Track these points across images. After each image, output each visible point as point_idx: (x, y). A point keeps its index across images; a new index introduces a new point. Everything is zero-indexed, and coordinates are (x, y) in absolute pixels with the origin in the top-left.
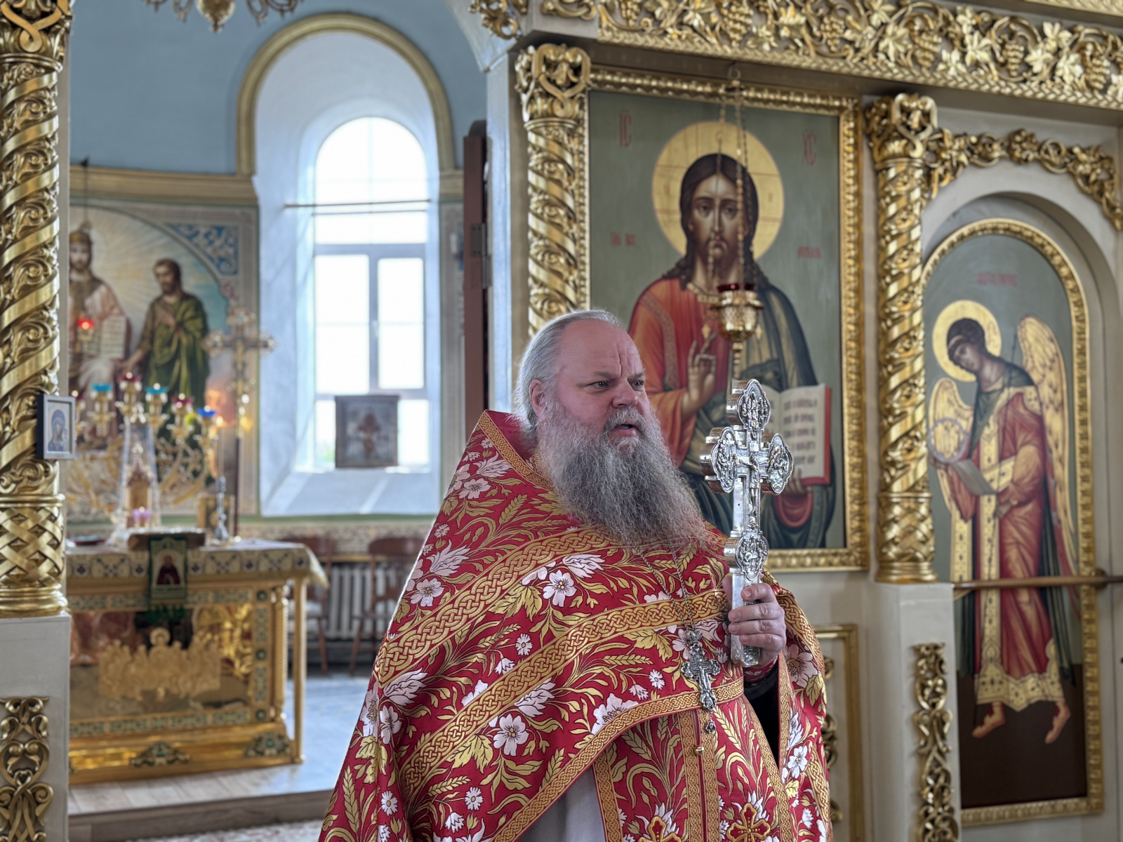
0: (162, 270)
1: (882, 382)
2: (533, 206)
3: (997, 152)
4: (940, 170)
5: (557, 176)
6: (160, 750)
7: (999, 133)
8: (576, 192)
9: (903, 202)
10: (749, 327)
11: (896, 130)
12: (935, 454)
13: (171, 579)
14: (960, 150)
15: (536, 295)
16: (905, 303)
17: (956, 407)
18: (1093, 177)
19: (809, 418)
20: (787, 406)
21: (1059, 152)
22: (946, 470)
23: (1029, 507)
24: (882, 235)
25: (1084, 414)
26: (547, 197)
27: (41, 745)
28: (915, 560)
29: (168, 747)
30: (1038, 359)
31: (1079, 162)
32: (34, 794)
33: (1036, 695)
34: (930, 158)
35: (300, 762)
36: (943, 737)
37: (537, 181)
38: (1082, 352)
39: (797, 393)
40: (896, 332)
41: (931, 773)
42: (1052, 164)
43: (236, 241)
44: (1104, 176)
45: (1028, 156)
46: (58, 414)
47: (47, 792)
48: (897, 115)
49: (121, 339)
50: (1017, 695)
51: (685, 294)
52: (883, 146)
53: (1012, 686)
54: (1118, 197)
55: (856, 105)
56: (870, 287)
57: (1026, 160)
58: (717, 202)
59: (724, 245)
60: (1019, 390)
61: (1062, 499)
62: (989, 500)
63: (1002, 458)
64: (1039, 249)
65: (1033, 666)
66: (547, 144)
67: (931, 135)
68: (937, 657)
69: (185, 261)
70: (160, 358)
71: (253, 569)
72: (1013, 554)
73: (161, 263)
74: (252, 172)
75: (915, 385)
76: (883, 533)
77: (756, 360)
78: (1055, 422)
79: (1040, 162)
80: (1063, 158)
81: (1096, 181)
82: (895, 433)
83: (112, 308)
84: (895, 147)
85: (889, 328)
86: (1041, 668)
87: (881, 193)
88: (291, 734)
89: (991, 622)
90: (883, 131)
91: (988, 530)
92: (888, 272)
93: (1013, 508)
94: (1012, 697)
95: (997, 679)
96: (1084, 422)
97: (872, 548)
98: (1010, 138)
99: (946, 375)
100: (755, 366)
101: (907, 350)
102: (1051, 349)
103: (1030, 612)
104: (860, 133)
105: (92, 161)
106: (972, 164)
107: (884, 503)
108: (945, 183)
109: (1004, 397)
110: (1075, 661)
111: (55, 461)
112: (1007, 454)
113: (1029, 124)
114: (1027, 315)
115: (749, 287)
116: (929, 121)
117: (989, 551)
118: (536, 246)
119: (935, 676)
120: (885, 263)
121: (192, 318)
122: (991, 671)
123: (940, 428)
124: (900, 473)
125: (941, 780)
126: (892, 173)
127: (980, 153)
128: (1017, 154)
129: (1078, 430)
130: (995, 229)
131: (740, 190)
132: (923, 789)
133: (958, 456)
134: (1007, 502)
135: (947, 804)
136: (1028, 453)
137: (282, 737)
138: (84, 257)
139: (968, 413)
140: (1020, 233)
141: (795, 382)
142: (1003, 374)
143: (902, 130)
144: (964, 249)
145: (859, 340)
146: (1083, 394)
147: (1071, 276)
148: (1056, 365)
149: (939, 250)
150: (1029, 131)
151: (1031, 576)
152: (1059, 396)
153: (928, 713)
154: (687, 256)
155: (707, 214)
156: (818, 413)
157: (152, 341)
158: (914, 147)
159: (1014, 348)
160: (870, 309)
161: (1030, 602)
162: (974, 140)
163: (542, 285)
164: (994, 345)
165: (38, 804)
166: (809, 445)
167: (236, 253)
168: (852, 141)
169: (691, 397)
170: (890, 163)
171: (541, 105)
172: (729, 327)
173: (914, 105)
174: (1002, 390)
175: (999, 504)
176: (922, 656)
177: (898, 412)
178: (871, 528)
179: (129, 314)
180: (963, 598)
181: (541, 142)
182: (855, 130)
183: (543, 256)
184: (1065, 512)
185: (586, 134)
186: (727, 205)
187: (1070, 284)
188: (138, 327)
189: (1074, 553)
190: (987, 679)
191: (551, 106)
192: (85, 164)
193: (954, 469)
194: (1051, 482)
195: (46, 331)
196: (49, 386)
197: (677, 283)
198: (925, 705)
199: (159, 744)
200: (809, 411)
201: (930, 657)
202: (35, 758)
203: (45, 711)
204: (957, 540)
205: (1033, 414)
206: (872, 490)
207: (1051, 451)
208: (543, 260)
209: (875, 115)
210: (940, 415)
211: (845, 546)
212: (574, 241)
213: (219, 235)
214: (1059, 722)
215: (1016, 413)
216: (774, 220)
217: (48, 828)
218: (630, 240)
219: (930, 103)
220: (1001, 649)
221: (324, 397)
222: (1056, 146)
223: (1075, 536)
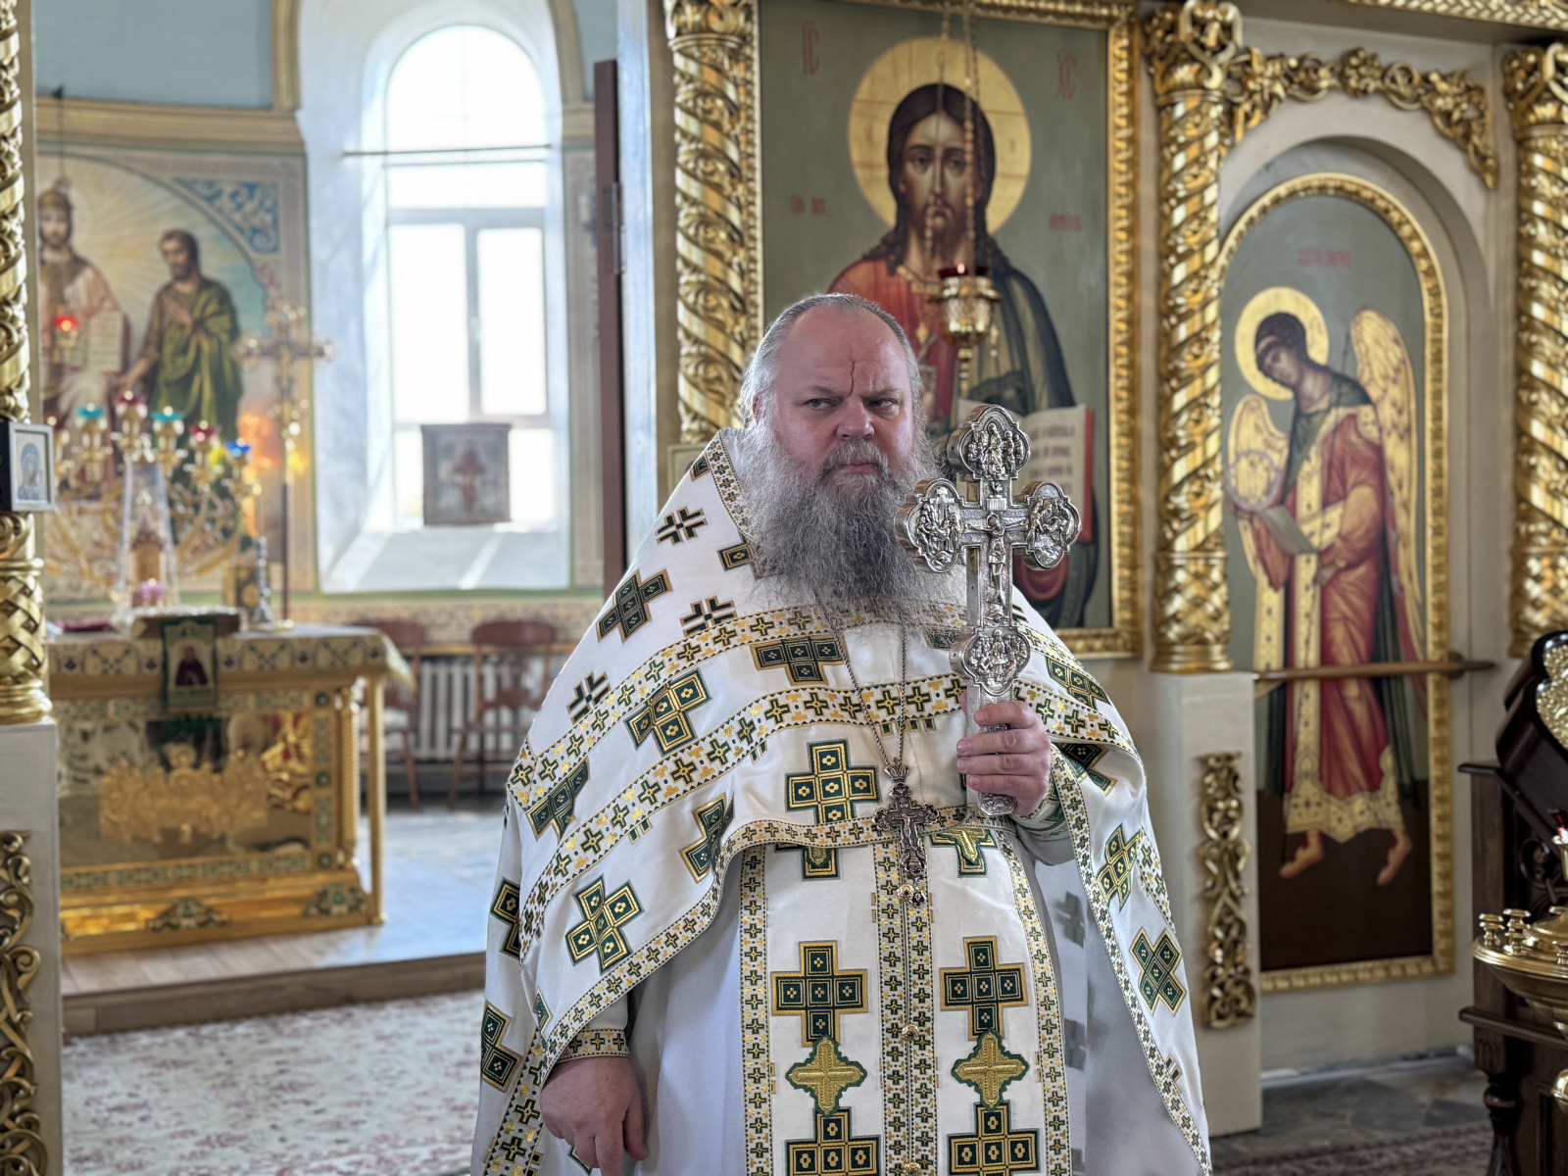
0: (171, 245)
1: (1164, 401)
2: (682, 159)
3: (1325, 80)
4: (1247, 107)
5: (715, 116)
6: (187, 908)
7: (1329, 53)
8: (742, 139)
9: (1194, 151)
10: (981, 327)
11: (1185, 50)
12: (1236, 499)
13: (195, 678)
14: (1274, 78)
15: (688, 283)
16: (1195, 292)
17: (1266, 434)
18: (1456, 116)
19: (1064, 452)
20: (1034, 436)
21: (1410, 80)
22: (1251, 521)
23: (1362, 570)
24: (1165, 197)
25: (1438, 443)
26: (701, 146)
27: (20, 895)
28: (1203, 642)
29: (198, 904)
30: (1377, 369)
31: (1437, 93)
32: (14, 961)
33: (1365, 821)
34: (1233, 88)
35: (380, 923)
36: (1237, 876)
37: (687, 123)
38: (1437, 359)
39: (1048, 417)
40: (1183, 332)
41: (1220, 923)
42: (1401, 97)
43: (275, 204)
44: (1471, 113)
45: (1367, 85)
46: (29, 449)
47: (32, 958)
48: (1186, 30)
49: (116, 344)
50: (1340, 820)
51: (894, 280)
52: (1168, 72)
53: (1333, 808)
54: (1491, 143)
55: (1131, 15)
56: (1148, 270)
57: (1365, 92)
58: (939, 152)
59: (948, 213)
60: (1351, 410)
61: (1405, 558)
62: (1308, 561)
63: (1326, 503)
64: (1382, 215)
65: (1363, 782)
66: (701, 71)
67: (1234, 57)
68: (1231, 770)
69: (203, 233)
70: (172, 370)
71: (309, 664)
72: (1338, 633)
73: (169, 236)
74: (296, 106)
75: (1207, 406)
76: (1162, 607)
77: (991, 372)
78: (1398, 454)
79: (1382, 93)
80: (1415, 88)
81: (1460, 121)
82: (1179, 471)
83: (103, 300)
84: (1184, 73)
85: (1173, 327)
86: (1374, 783)
87: (1165, 139)
88: (366, 885)
89: (1307, 724)
90: (1168, 51)
91: (1306, 602)
92: (1172, 250)
93: (1339, 571)
94: (1334, 823)
95: (1314, 800)
96: (1437, 454)
97: (1146, 627)
98: (1344, 60)
99: (1253, 391)
100: (989, 381)
101: (1197, 357)
102: (1396, 353)
104: (1137, 53)
105: (68, 91)
106: (1291, 97)
107: (1164, 565)
108: (1254, 122)
109: (1331, 420)
110: (1419, 775)
111: (28, 513)
112: (1333, 498)
113: (1369, 40)
114: (1365, 308)
115: (981, 271)
116: (1230, 37)
117: (1306, 630)
118: (686, 216)
119: (1227, 796)
120: (1168, 237)
121: (215, 314)
122: (1306, 789)
123: (1244, 464)
124: (1185, 525)
125: (1234, 932)
126: (1179, 111)
127: (1301, 82)
128: (1353, 83)
129: (1429, 464)
130: (1322, 189)
131: (969, 136)
132: (1209, 944)
133: (1267, 501)
134: (1332, 563)
135: (1241, 963)
136: (1362, 497)
137: (355, 889)
138: (61, 228)
139: (1282, 443)
140: (1357, 193)
141: (1044, 402)
142: (1330, 389)
143: (1194, 49)
144: (1279, 215)
145: (1132, 343)
146: (1437, 417)
147: (1425, 254)
148: (1402, 377)
149: (1245, 218)
150: (1369, 50)
151: (1362, 662)
152: (1405, 418)
153: (1217, 845)
154: (896, 229)
155: (925, 170)
156: (1076, 444)
157: (160, 347)
158: (1210, 74)
159: (1345, 353)
160: (1147, 300)
161: (1360, 698)
162: (1293, 63)
163: (695, 269)
164: (1319, 348)
165: (20, 973)
167: (275, 220)
168: (1124, 65)
170: (1177, 96)
171: (691, 15)
172: (954, 326)
173: (1210, 14)
174: (1328, 411)
175: (1321, 566)
176: (1211, 770)
177: (1183, 442)
178: (1145, 599)
179: (127, 309)
180: (1271, 694)
181: (692, 68)
182: (1130, 49)
183: (697, 229)
184: (1410, 576)
185: (756, 55)
186: (951, 156)
187: (1423, 264)
188: (140, 329)
189: (1420, 631)
190: (1301, 801)
191: (705, 16)
192: (58, 94)
193: (1261, 520)
194: (1392, 535)
195: (9, 335)
196: (16, 411)
197: (882, 267)
198: (1213, 834)
199: (186, 900)
200: (1064, 442)
201: (1221, 770)
202: (14, 913)
203: (25, 850)
204: (1264, 614)
205: (1370, 444)
206: (1148, 548)
207: (1392, 494)
208: (696, 234)
209: (1157, 28)
210: (1244, 447)
211: (1110, 624)
212: (740, 208)
213: (251, 196)
214: (1396, 856)
215: (1347, 442)
216: (1018, 177)
217: (34, 1005)
218: (818, 206)
219: (1232, 13)
220: (1321, 760)
221: (406, 427)
222: (1406, 71)
223: (1422, 608)
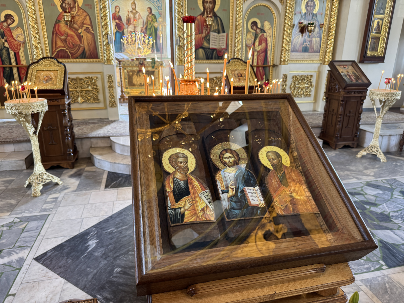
0: (148, 9)
1: (235, 32)
12: (247, 45)
16: (239, 19)
17: (251, 37)
19: (223, 38)
20: (220, 36)
22: (249, 47)
23: (263, 54)
24: (236, 7)
30: (267, 28)
38: (275, 27)
39: (221, 34)
40: (237, 24)
43: (161, 3)
51: (203, 18)
56: (234, 16)
59: (210, 9)
61: (269, 52)
62: (256, 52)
63: (259, 45)
64: (268, 8)
65: (261, 79)
72: (259, 61)
75: (240, 33)
77: (215, 29)
78: (269, 39)
82: (236, 41)
83: (140, 17)
91: (255, 57)
96: (274, 39)
99: (250, 31)
102: (270, 26)
103: (261, 71)
107: (235, 53)
114: (266, 21)
120: (237, 12)
121: (154, 19)
123: (248, 40)
124: (237, 47)
129: (273, 41)
130: (261, 5)
133: (251, 45)
136: (264, 45)
138: (135, 7)
139: (254, 38)
141: (221, 32)
142: (260, 31)
144: (254, 9)
145: (232, 25)
146: (274, 34)
147: (274, 13)
148: (270, 29)
149: (251, 8)
151: (262, 65)
152: (270, 35)
154: (203, 11)
155: (207, 4)
156: (225, 38)
157: (147, 24)
159: (263, 26)
160: (234, 20)
164: (259, 25)
166: (223, 43)
167: (161, 5)
169: (204, 35)
174: (260, 34)
175: (258, 53)
177: (237, 37)
178: (232, 56)
186: (210, 2)
187: (274, 15)
194: (267, 49)
196: (109, 34)
197: (201, 16)
200: (223, 37)
205: (265, 38)
206: (233, 50)
207: (268, 44)
210: (248, 38)
213: (158, 2)
218: (194, 9)
223: (271, 59)
